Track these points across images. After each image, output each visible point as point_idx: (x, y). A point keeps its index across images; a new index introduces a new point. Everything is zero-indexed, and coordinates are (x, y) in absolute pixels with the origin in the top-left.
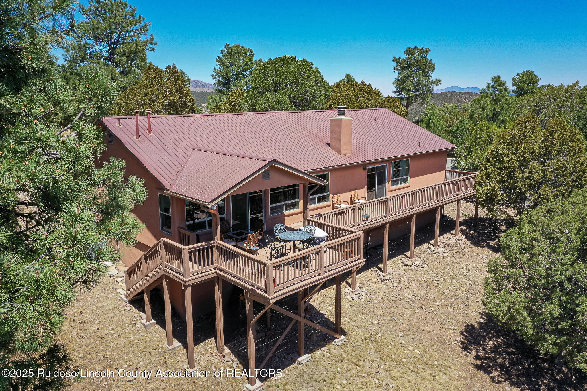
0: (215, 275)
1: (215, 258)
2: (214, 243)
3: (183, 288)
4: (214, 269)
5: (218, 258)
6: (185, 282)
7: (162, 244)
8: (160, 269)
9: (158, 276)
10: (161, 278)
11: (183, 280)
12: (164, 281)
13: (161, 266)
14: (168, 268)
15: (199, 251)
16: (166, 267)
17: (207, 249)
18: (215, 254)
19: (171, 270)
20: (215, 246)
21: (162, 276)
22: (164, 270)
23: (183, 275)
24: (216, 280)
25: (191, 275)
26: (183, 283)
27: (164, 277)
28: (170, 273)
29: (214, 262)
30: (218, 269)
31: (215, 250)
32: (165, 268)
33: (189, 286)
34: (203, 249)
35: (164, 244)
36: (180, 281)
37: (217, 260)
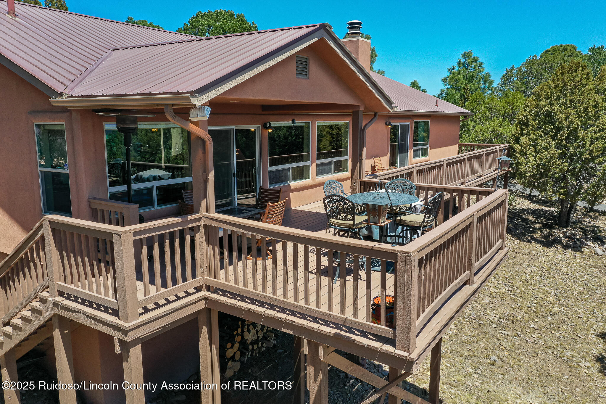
0: (202, 305)
1: (202, 260)
2: (199, 219)
3: (118, 350)
4: (198, 289)
5: (209, 259)
6: (125, 332)
7: (47, 232)
8: (43, 301)
9: (39, 321)
10: (47, 326)
11: (116, 328)
12: (57, 334)
13: (45, 294)
14: (69, 298)
15: (161, 239)
16: (61, 294)
17: (182, 234)
18: (201, 249)
19: (76, 301)
20: (202, 229)
21: (50, 320)
22: (55, 304)
23: (116, 313)
24: (202, 319)
25: (141, 310)
26: (117, 336)
27: (56, 323)
28: (74, 311)
29: (199, 270)
30: (209, 288)
31: (200, 237)
32: (59, 299)
33: (135, 342)
34: (172, 236)
35: (53, 230)
36: (108, 331)
37: (205, 266)
